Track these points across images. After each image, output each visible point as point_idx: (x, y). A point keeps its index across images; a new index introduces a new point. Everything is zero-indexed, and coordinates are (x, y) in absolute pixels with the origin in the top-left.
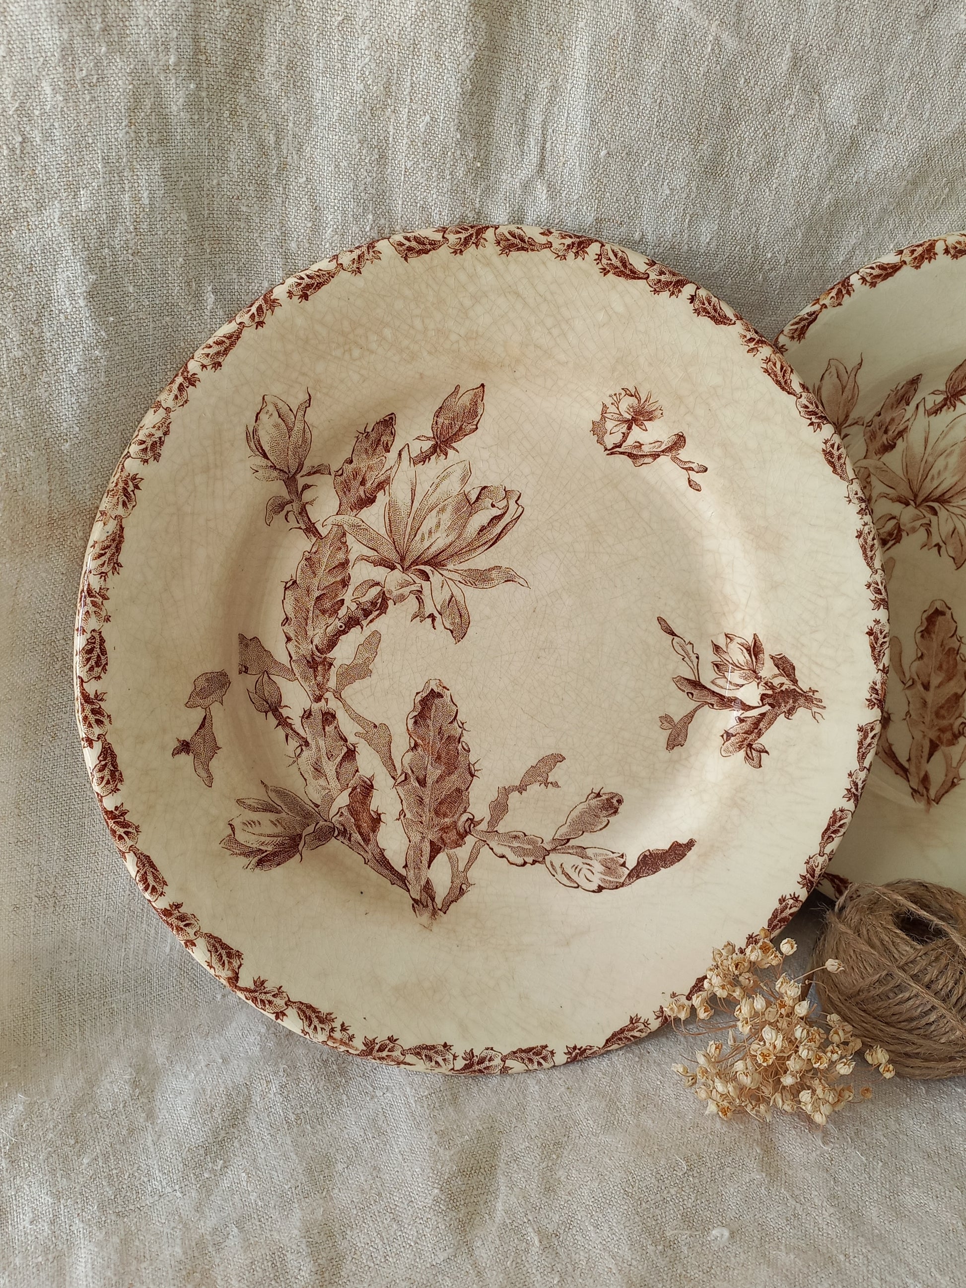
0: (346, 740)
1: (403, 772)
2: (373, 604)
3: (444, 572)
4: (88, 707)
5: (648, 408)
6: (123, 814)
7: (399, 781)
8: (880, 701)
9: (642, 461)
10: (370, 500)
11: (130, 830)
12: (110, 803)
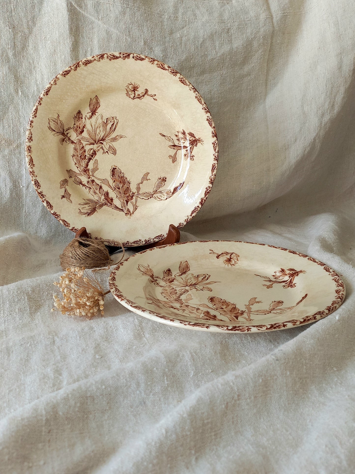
0: (99, 185)
1: (114, 188)
2: (93, 154)
3: (106, 141)
4: (40, 195)
5: (136, 86)
6: (56, 213)
7: (113, 190)
9: (141, 98)
10: (83, 131)
11: (58, 216)
12: (52, 212)
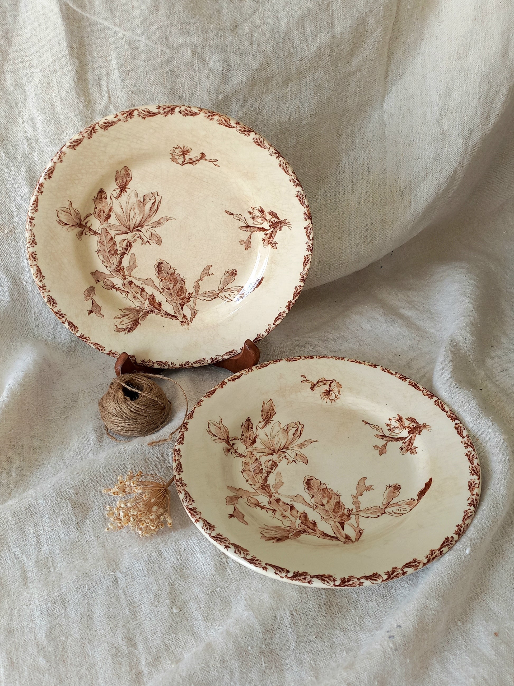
0: (139, 287)
1: (161, 289)
2: (127, 246)
3: (145, 227)
4: (57, 315)
5: (186, 150)
6: (83, 336)
7: (161, 291)
8: (309, 217)
9: (195, 163)
10: (110, 216)
11: (87, 339)
12: (78, 334)
